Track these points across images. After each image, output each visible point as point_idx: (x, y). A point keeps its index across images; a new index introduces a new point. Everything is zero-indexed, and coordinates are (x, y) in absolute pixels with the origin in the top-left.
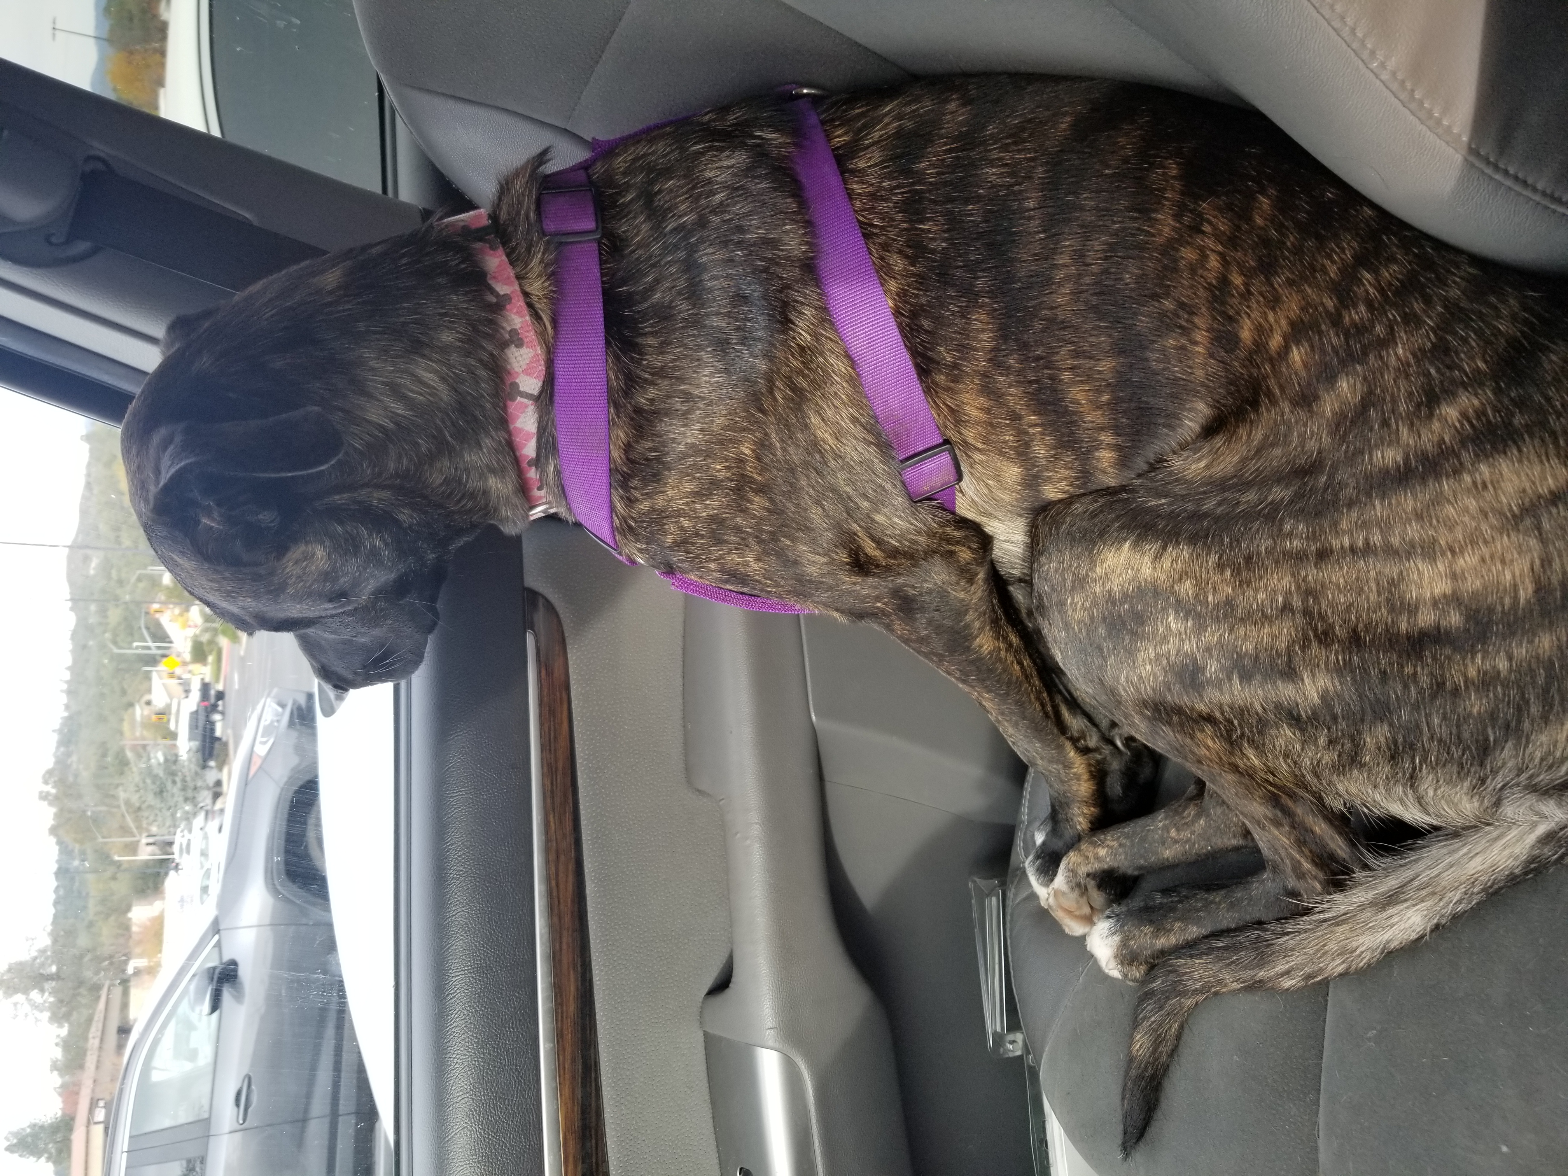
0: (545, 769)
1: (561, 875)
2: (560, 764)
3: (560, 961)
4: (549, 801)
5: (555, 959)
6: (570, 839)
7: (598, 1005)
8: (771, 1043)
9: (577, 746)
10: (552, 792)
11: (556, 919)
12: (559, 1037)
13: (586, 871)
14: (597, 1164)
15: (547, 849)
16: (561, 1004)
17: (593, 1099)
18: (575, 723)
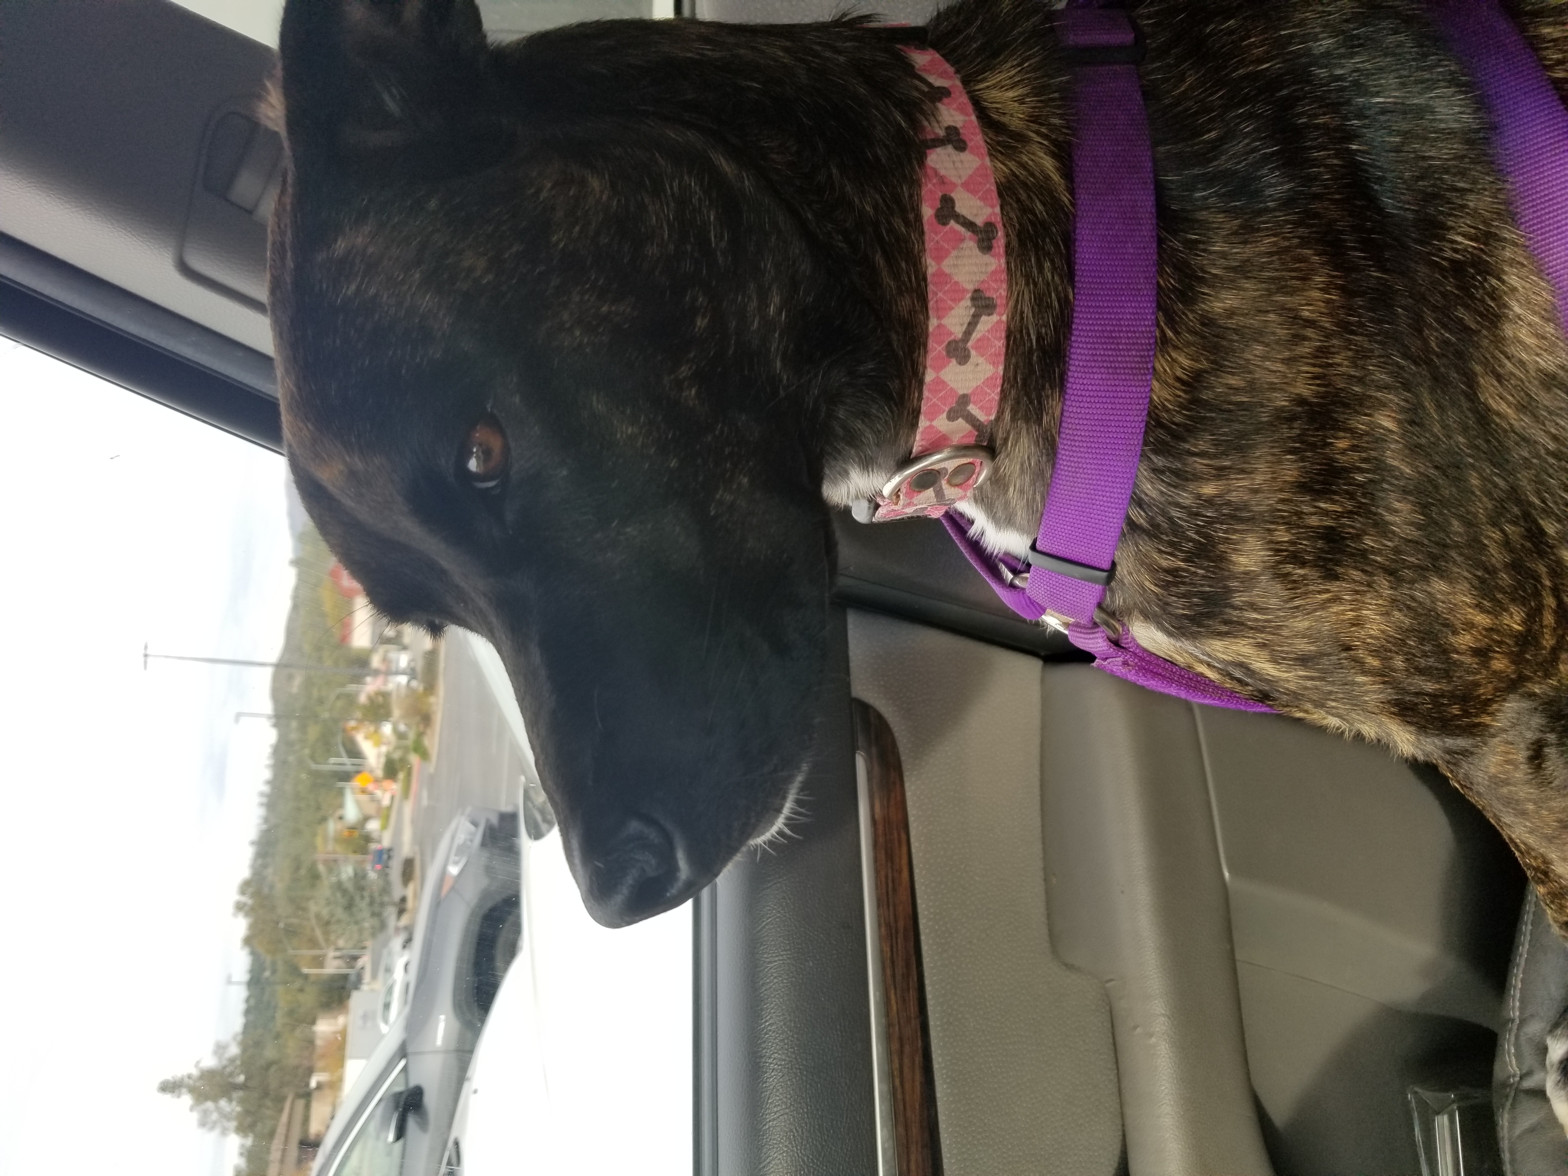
0: (883, 930)
1: (906, 1070)
2: (901, 924)
4: (889, 972)
6: (915, 1023)
10: (893, 962)
15: (887, 1037)
18: (917, 871)
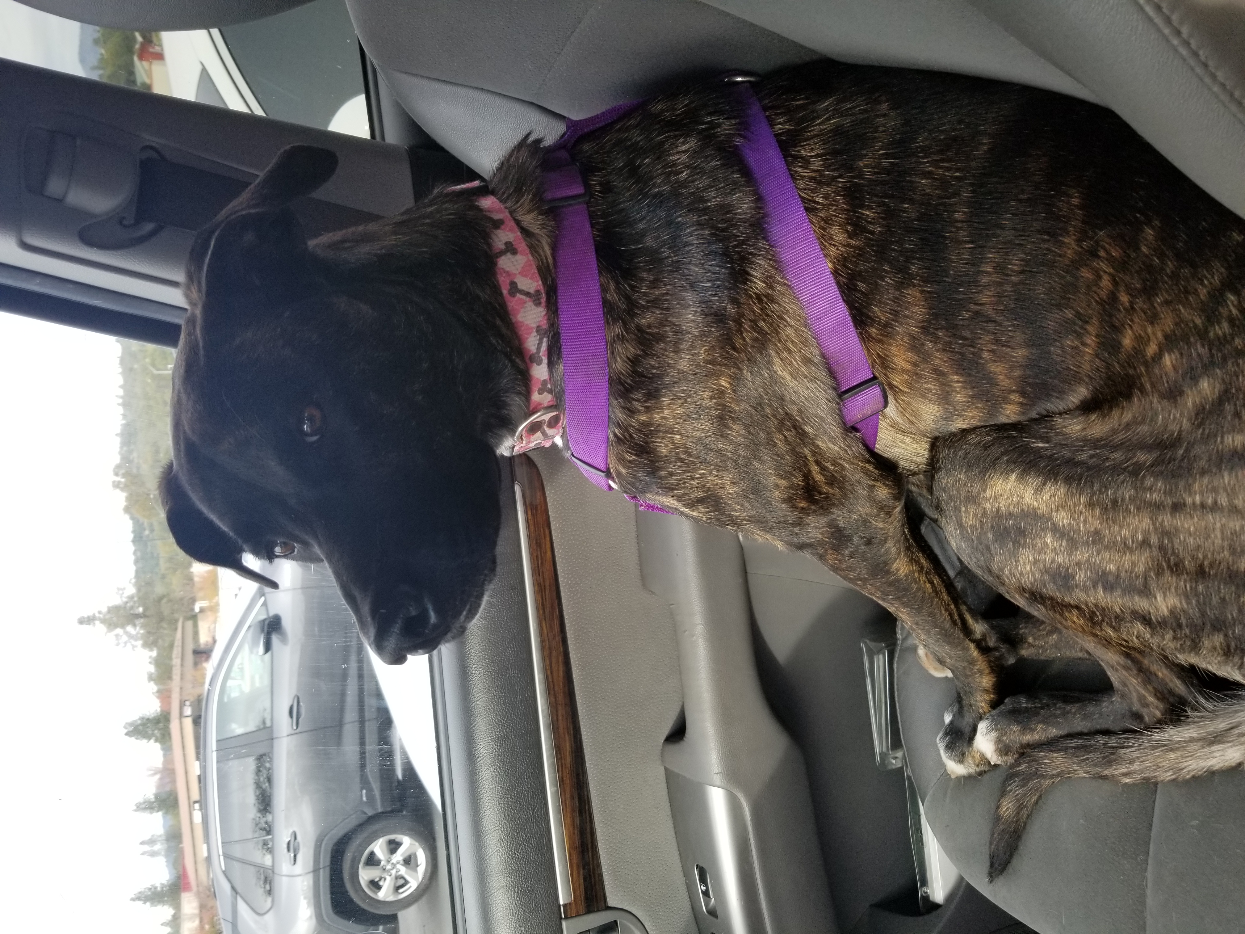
0: (537, 588)
1: (554, 665)
2: (547, 583)
3: (558, 728)
4: (541, 612)
5: (554, 727)
6: (559, 638)
7: (587, 757)
8: (718, 782)
9: (558, 568)
10: (543, 605)
11: (553, 699)
12: (561, 782)
13: (572, 660)
14: (593, 867)
15: (542, 647)
16: (561, 758)
17: (588, 824)
18: (556, 550)
